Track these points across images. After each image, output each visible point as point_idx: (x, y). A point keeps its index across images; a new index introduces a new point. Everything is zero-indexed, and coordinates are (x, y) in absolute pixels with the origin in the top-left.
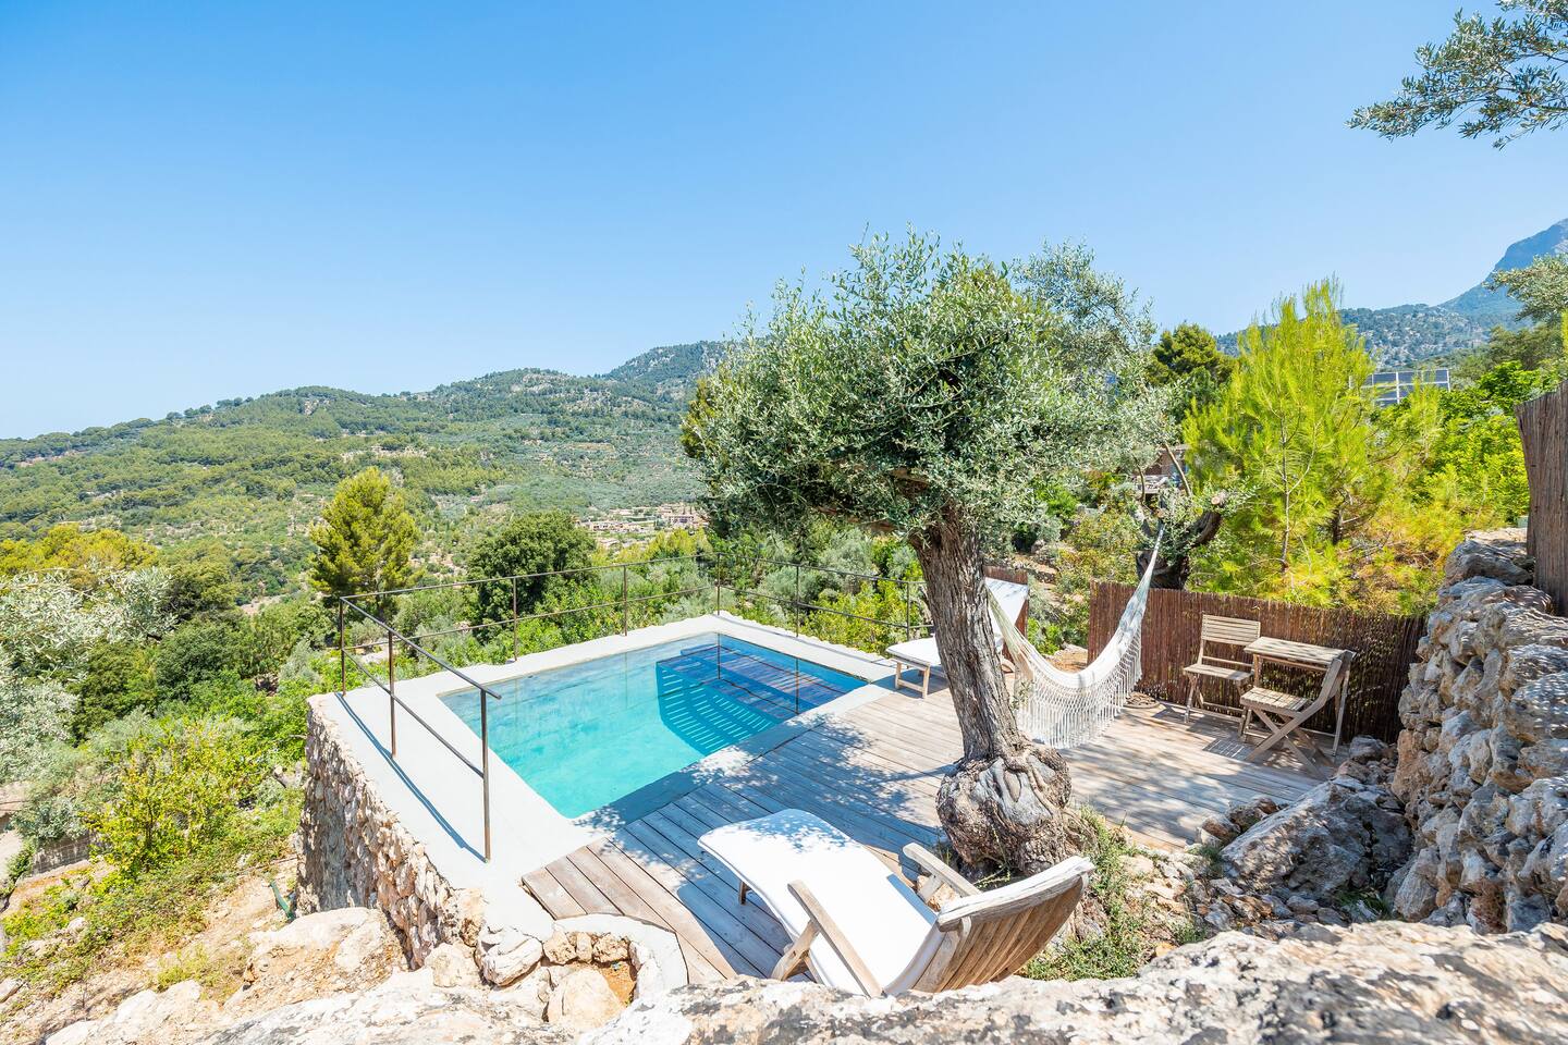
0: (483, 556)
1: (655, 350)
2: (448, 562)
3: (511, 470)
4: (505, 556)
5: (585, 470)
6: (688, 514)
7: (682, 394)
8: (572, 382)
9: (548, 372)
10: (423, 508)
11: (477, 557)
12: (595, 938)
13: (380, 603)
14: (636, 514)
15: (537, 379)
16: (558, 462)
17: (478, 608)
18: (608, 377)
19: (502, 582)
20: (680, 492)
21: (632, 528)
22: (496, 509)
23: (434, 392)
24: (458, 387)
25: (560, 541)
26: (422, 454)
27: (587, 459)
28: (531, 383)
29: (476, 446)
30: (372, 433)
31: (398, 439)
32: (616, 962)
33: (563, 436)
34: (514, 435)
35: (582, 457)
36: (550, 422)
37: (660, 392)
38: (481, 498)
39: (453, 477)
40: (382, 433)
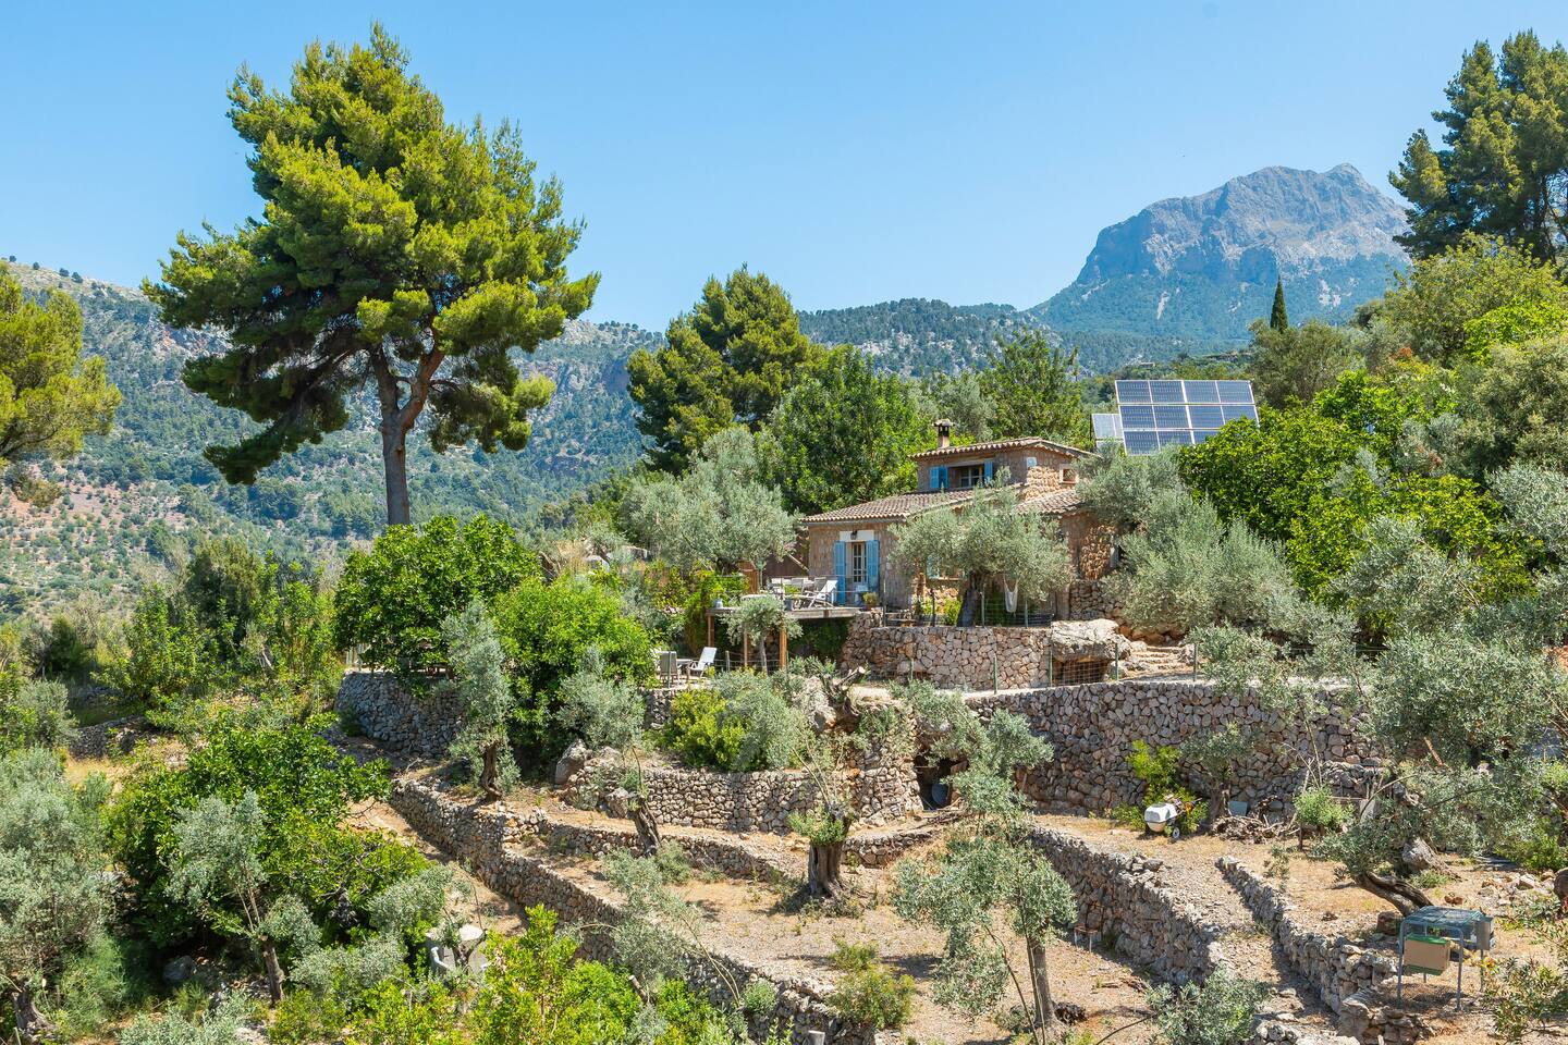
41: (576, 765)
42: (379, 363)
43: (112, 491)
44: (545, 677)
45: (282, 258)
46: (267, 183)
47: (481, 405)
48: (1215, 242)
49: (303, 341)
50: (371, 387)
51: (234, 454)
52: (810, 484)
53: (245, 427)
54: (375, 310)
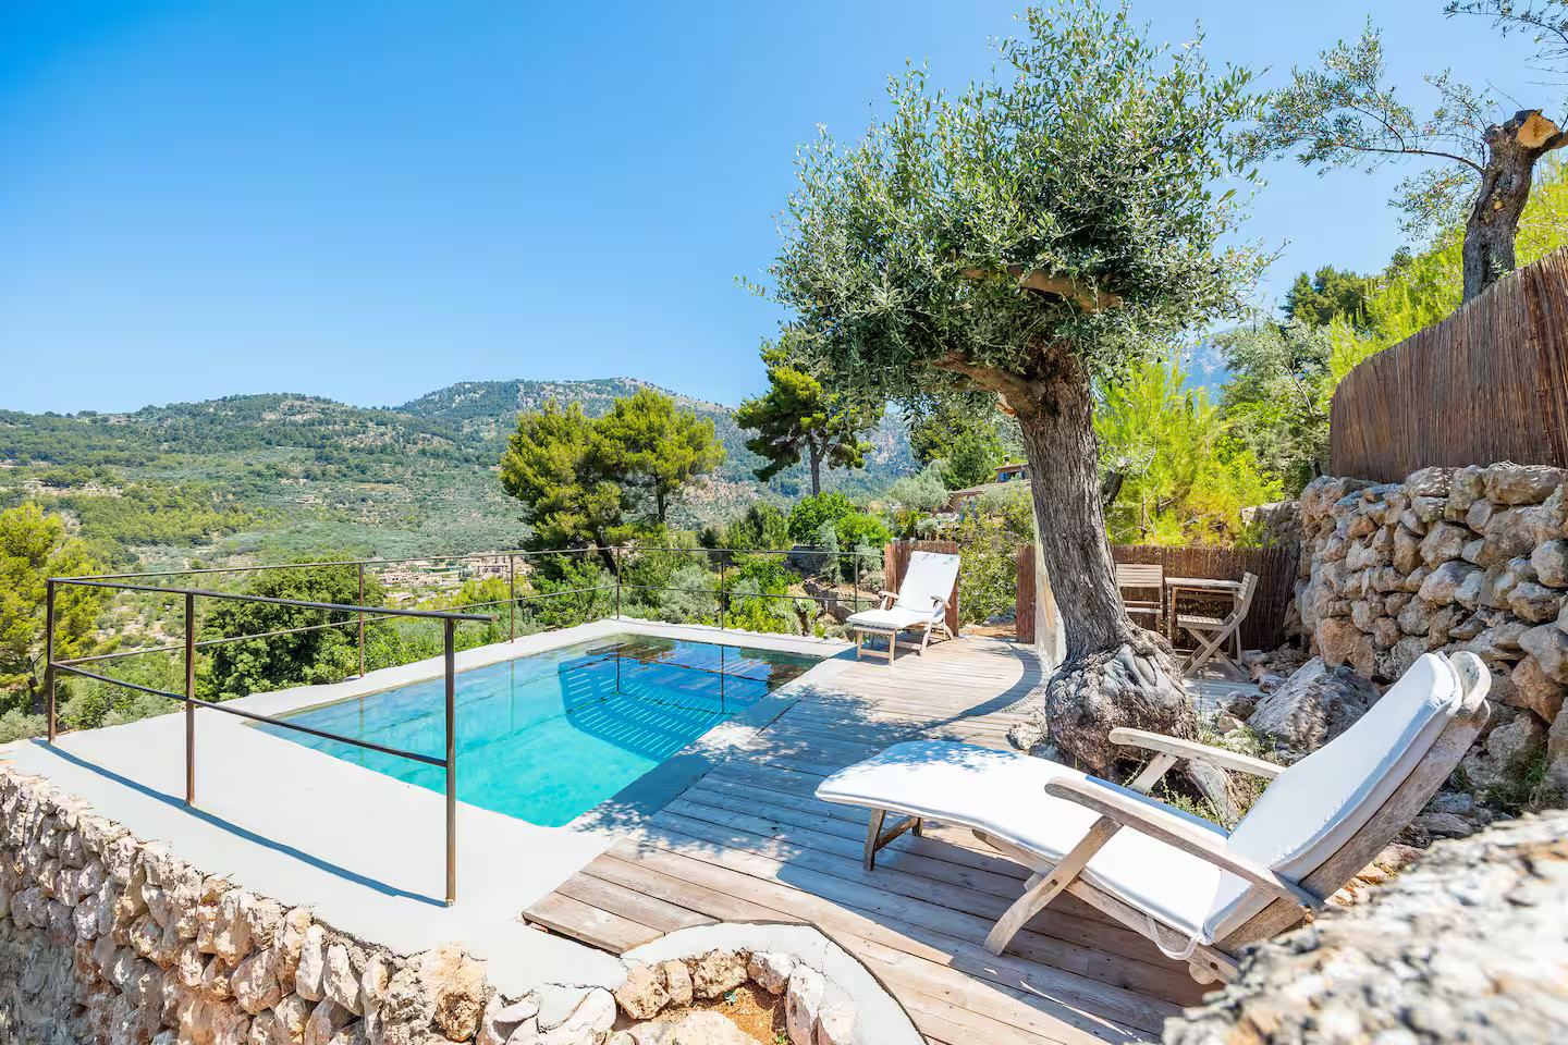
0: (222, 615)
1: (462, 385)
2: (156, 631)
3: (259, 514)
4: (257, 613)
5: (368, 514)
6: (501, 563)
7: (494, 434)
8: (352, 413)
9: (318, 399)
10: (113, 563)
11: (212, 615)
12: (693, 964)
13: (36, 689)
14: (436, 564)
15: (301, 407)
16: (330, 505)
17: (211, 682)
18: (400, 410)
19: (252, 645)
20: (491, 541)
21: (430, 580)
22: (235, 562)
23: (139, 414)
24: (178, 410)
25: (340, 591)
26: (115, 492)
27: (370, 502)
28: (292, 410)
29: (208, 484)
30: (24, 463)
31: (73, 473)
32: (730, 991)
33: (337, 475)
34: (265, 472)
35: (363, 500)
36: (319, 458)
37: (467, 430)
38: (213, 549)
39: (167, 523)
40: (43, 464)
41: (862, 577)
42: (810, 438)
43: (733, 485)
44: (851, 547)
45: (777, 404)
46: (772, 378)
47: (846, 453)
48: (1200, 365)
49: (785, 432)
50: (807, 447)
51: (762, 471)
52: (955, 480)
53: (765, 462)
54: (805, 421)
